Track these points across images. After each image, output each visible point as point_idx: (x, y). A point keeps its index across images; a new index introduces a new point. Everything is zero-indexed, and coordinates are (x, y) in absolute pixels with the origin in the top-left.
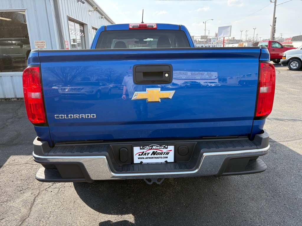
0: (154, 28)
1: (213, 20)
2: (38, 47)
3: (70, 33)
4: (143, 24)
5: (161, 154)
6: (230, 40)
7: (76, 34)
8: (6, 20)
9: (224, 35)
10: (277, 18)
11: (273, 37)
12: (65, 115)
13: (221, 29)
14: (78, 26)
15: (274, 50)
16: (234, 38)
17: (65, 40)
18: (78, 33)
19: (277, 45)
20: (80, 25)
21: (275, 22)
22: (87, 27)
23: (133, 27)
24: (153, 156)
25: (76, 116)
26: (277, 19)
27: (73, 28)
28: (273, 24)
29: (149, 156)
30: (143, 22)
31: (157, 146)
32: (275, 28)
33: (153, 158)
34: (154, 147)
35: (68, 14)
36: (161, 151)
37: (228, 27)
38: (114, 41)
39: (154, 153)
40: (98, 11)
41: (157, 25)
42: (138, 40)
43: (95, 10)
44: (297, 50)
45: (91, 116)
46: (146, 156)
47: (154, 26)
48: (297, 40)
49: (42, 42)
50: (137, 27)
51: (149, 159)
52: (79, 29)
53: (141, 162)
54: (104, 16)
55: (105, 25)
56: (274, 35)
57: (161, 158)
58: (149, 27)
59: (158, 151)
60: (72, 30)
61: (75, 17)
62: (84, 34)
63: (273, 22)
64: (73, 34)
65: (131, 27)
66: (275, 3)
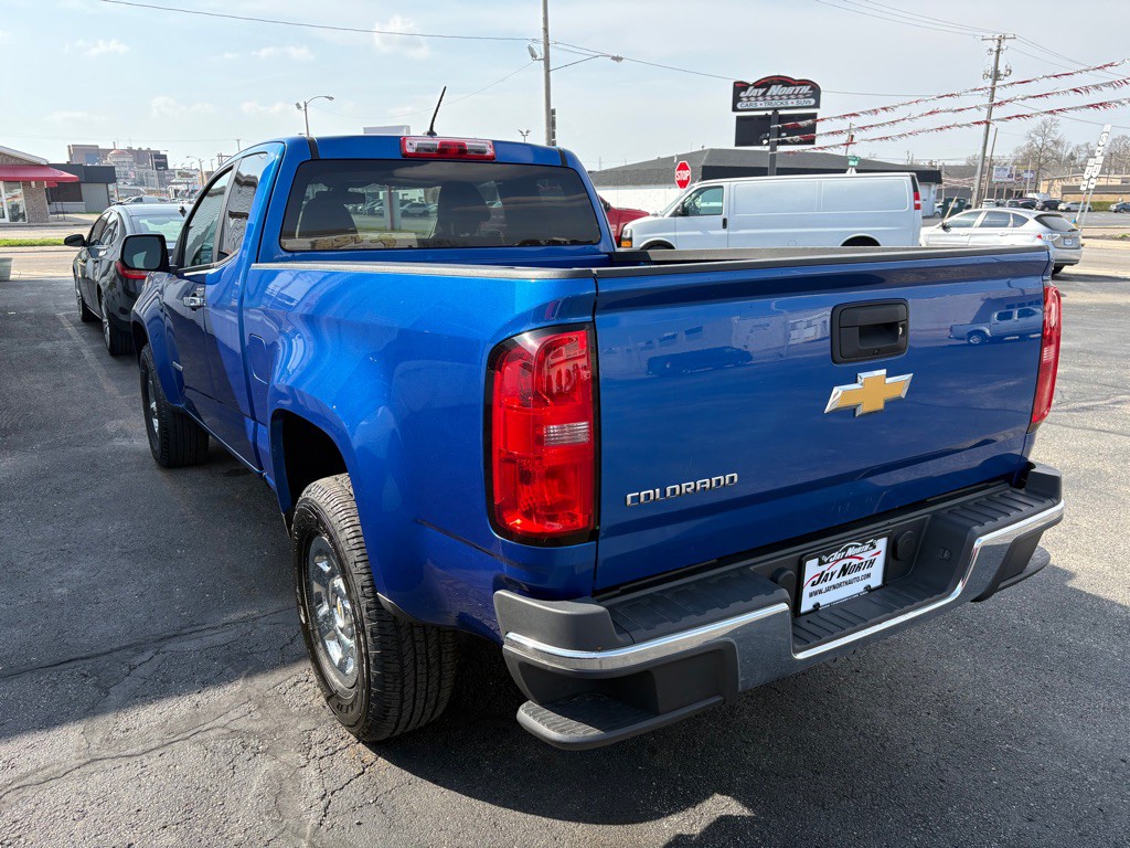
0: (489, 157)
1: (331, 98)
5: (859, 567)
10: (557, 112)
12: (657, 490)
21: (551, 123)
23: (417, 150)
24: (842, 579)
25: (687, 487)
26: (557, 116)
28: (548, 132)
29: (835, 581)
30: (431, 133)
31: (857, 546)
33: (840, 585)
34: (850, 552)
36: (861, 559)
39: (844, 570)
41: (495, 143)
44: (659, 218)
45: (725, 479)
46: (829, 583)
47: (487, 148)
51: (833, 592)
53: (817, 606)
57: (858, 580)
58: (472, 152)
59: (855, 562)
65: (410, 150)
66: (547, 60)
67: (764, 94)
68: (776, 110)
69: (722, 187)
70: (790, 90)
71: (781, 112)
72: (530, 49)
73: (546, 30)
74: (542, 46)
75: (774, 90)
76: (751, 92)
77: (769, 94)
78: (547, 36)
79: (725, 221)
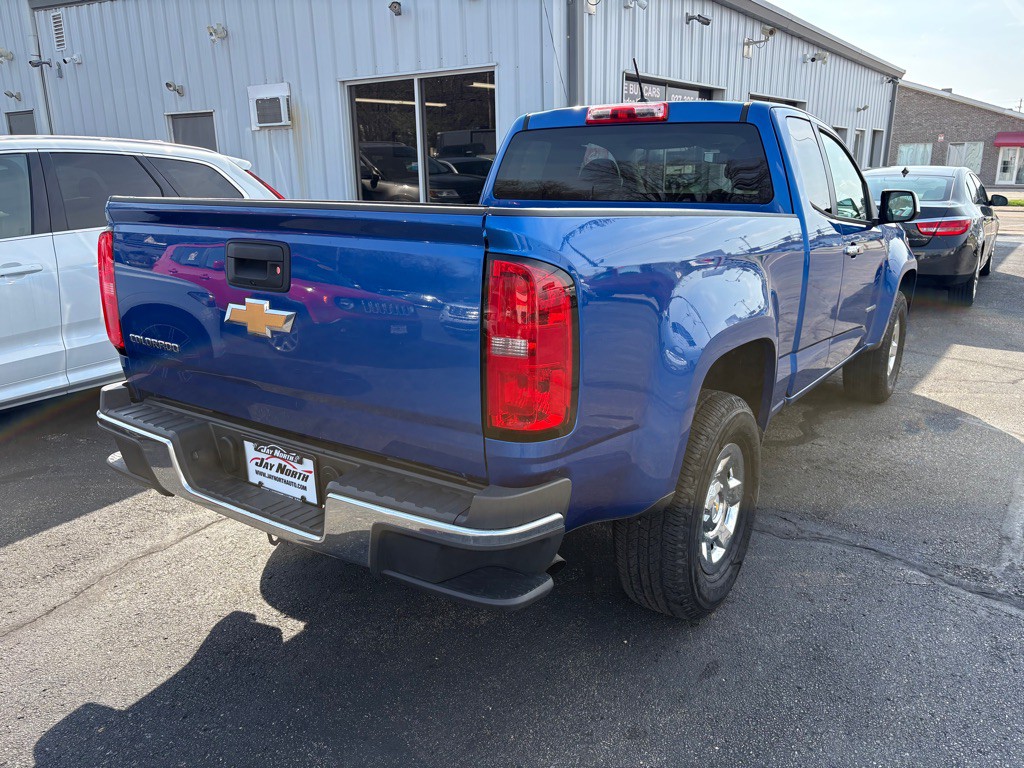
0: (659, 119)
5: (294, 474)
23: (595, 117)
24: (279, 475)
29: (273, 472)
31: (281, 452)
33: (279, 480)
35: (626, 68)
36: (293, 467)
46: (269, 472)
50: (607, 116)
51: (274, 481)
53: (261, 483)
57: (294, 484)
59: (289, 467)
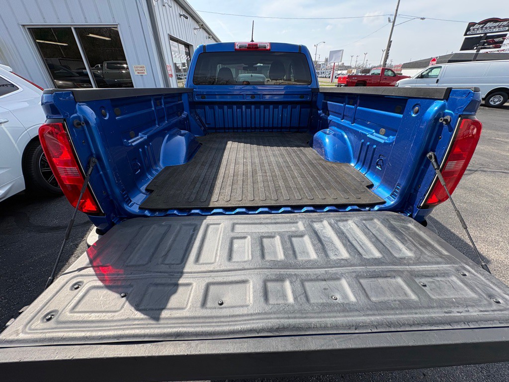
0: (267, 50)
1: (324, 42)
2: (138, 73)
3: (174, 56)
4: (253, 43)
6: (340, 67)
7: (181, 57)
8: (105, 40)
9: (334, 61)
11: (385, 64)
13: (332, 53)
14: (182, 47)
15: (386, 79)
16: (343, 63)
17: (167, 64)
18: (183, 55)
19: (390, 73)
20: (185, 47)
21: (389, 46)
22: (193, 48)
23: (240, 47)
26: (392, 43)
27: (176, 49)
28: (387, 49)
30: (252, 41)
32: (388, 53)
35: (168, 32)
37: (341, 50)
38: (219, 67)
40: (205, 29)
41: (271, 44)
42: (247, 66)
43: (200, 28)
44: (411, 79)
47: (267, 46)
48: (407, 68)
49: (141, 67)
50: (245, 47)
52: (184, 51)
54: (211, 35)
55: (204, 45)
56: (386, 62)
58: (260, 47)
60: (175, 52)
61: (178, 36)
62: (190, 57)
63: (388, 47)
64: (178, 57)
65: (237, 47)
66: (394, 22)
67: (482, 27)
68: (486, 34)
69: (441, 67)
70: (497, 24)
71: (488, 35)
72: (389, 18)
73: (397, 10)
74: (394, 17)
75: (489, 25)
76: (476, 26)
77: (485, 27)
78: (396, 13)
79: (438, 80)
